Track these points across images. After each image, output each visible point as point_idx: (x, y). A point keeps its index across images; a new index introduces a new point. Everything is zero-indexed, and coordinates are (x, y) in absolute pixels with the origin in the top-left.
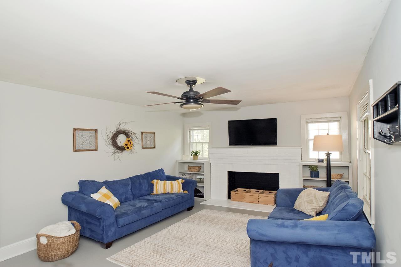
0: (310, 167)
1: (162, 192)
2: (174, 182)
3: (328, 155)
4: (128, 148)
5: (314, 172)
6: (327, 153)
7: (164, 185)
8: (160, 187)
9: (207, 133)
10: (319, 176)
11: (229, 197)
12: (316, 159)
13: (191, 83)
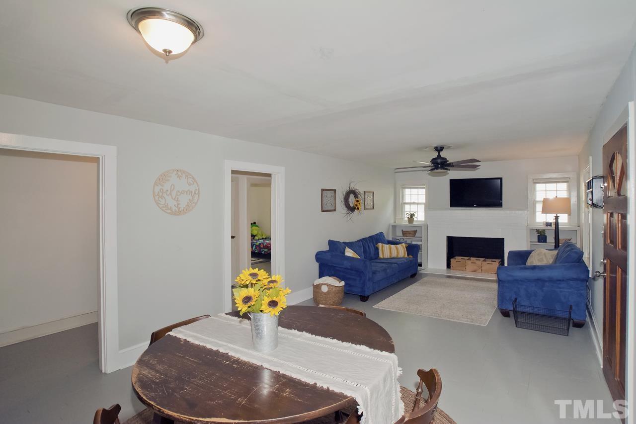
0: (538, 231)
1: (389, 257)
2: (398, 246)
3: (557, 218)
4: (358, 209)
5: (542, 237)
6: (555, 215)
7: (390, 249)
8: (386, 251)
9: (423, 191)
10: (546, 240)
11: (449, 266)
12: (543, 222)
13: (439, 149)
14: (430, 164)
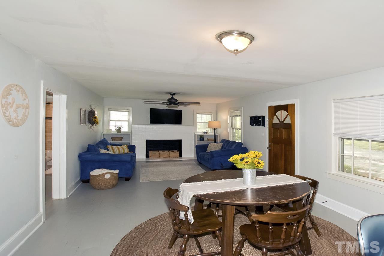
0: (200, 136)
4: (97, 123)
5: (202, 138)
7: (118, 148)
10: (204, 140)
12: (202, 131)
13: (173, 94)
14: (167, 101)
